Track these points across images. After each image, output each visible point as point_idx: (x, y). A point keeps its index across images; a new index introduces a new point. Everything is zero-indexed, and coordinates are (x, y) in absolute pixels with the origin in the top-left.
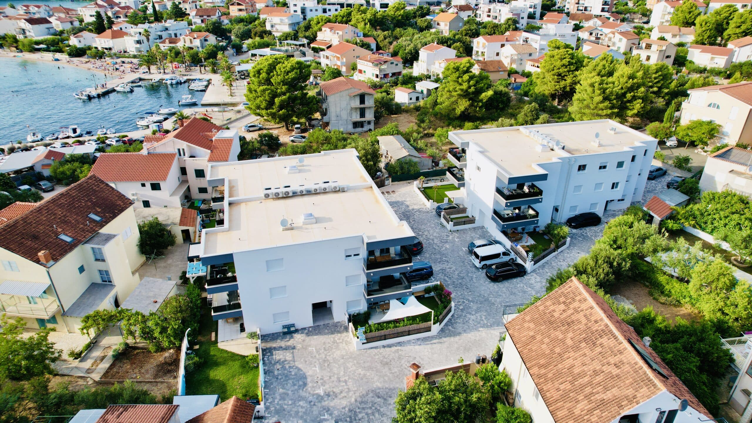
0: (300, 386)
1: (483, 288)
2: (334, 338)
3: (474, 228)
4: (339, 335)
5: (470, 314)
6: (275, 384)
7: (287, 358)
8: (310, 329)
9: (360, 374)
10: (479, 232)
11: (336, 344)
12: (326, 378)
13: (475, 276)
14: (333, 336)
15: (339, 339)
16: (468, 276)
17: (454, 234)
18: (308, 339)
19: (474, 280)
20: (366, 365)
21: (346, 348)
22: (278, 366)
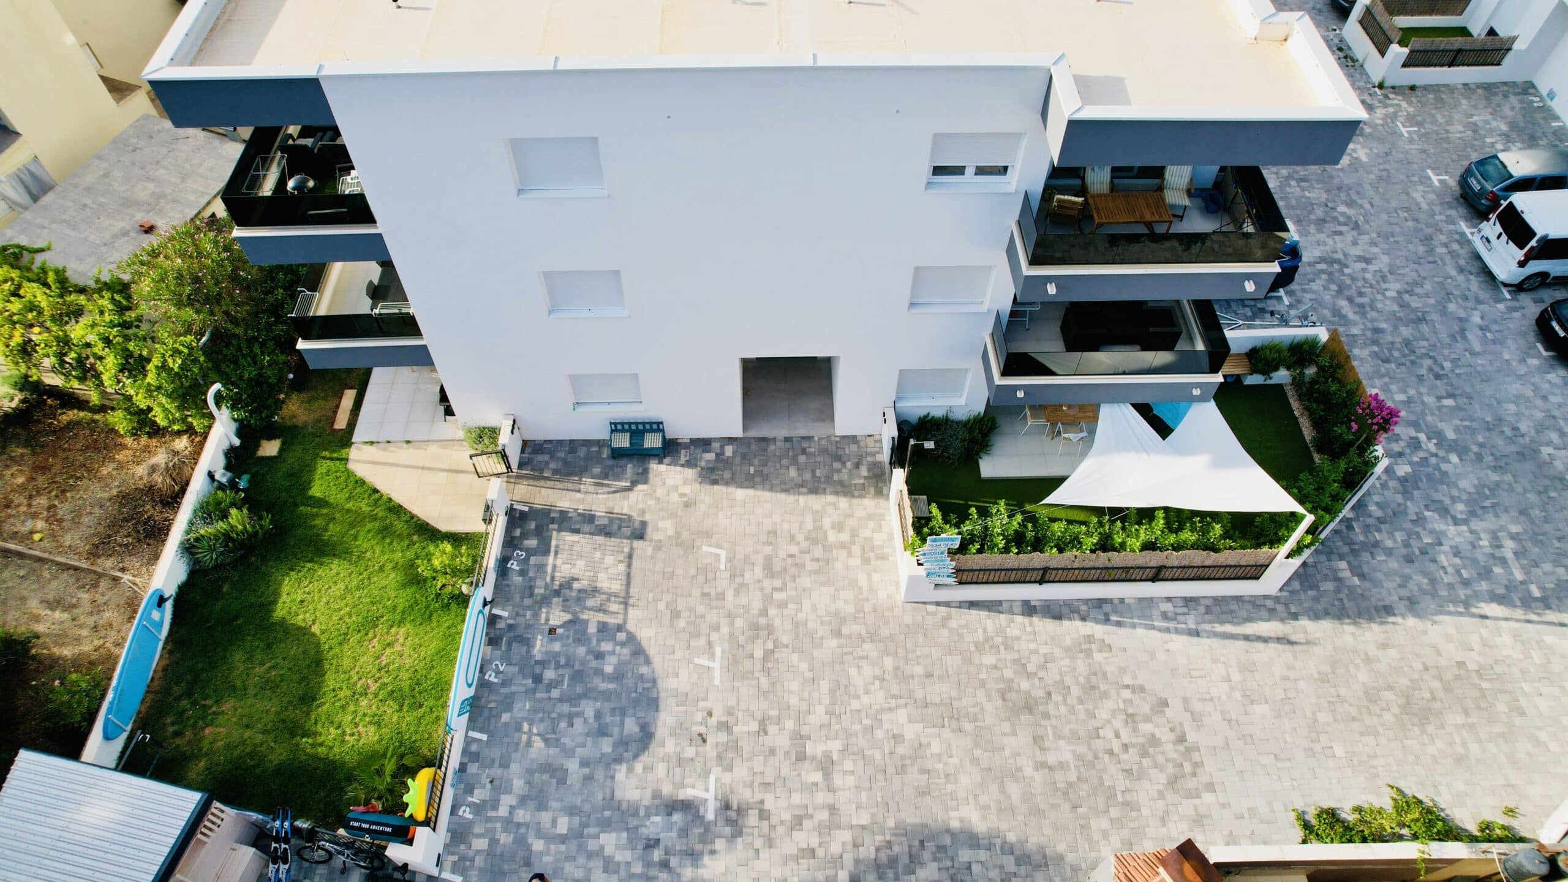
0: (623, 743)
1: (1515, 388)
2: (818, 516)
3: (1488, 88)
4: (843, 502)
5: (1444, 512)
6: (523, 707)
7: (604, 583)
8: (729, 450)
9: (897, 738)
10: (1511, 106)
11: (818, 551)
12: (745, 727)
13: (1476, 319)
14: (815, 502)
15: (839, 527)
16: (1443, 311)
17: (1395, 99)
18: (709, 495)
19: (1473, 336)
20: (937, 691)
21: (862, 580)
22: (557, 617)
